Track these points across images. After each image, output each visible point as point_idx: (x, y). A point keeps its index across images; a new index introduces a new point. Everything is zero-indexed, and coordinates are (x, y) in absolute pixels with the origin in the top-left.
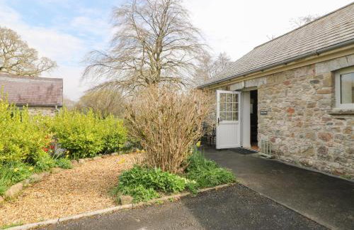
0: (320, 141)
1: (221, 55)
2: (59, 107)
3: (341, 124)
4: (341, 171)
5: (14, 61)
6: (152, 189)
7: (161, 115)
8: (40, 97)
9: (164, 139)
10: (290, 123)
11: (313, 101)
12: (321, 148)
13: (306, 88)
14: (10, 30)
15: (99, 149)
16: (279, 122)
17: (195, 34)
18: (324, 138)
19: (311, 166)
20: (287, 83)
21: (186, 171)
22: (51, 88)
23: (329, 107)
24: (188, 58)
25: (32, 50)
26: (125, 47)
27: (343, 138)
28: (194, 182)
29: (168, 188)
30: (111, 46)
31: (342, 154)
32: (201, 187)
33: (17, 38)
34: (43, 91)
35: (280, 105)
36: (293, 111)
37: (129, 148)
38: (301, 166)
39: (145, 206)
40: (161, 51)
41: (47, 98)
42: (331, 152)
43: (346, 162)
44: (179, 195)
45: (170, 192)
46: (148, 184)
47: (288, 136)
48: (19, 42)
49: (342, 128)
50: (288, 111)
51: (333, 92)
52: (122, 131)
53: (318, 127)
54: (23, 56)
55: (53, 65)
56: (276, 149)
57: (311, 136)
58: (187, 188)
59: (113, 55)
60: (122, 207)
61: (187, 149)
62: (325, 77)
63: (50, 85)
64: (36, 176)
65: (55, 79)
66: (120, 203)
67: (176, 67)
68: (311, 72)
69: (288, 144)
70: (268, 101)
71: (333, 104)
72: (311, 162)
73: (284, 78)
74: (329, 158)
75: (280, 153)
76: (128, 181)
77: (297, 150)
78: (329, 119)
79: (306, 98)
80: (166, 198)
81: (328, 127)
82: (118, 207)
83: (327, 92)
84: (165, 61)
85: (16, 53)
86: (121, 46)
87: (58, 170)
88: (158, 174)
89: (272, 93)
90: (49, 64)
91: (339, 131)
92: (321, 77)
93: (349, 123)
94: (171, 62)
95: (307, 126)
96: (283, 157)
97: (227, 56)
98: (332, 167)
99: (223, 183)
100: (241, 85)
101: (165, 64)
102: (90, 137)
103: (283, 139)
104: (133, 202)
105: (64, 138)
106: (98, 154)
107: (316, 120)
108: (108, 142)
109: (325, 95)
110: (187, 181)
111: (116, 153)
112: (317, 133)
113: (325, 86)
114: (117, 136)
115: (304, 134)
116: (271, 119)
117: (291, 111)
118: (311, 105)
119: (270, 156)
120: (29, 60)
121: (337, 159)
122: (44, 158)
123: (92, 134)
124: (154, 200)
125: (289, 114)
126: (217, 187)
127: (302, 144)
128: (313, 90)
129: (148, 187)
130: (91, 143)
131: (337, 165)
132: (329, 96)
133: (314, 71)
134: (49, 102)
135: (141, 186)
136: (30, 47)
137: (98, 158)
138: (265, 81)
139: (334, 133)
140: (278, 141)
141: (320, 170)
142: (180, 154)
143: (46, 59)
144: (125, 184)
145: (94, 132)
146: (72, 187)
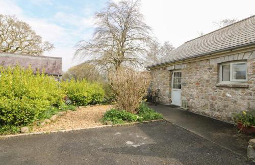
0: (210, 100)
1: (166, 43)
2: (60, 76)
3: (221, 92)
4: (220, 116)
5: (26, 43)
6: (121, 119)
7: (126, 84)
8: (49, 69)
9: (127, 96)
10: (197, 91)
11: (209, 79)
12: (211, 104)
13: (205, 71)
14: (25, 23)
15: (89, 101)
16: (192, 90)
17: (148, 30)
18: (213, 99)
19: (206, 114)
20: (196, 68)
21: (138, 113)
22: (55, 64)
23: (216, 83)
24: (143, 45)
25: (39, 36)
26: (102, 37)
27: (222, 99)
28: (142, 117)
29: (129, 119)
30: (93, 37)
31: (221, 107)
32: (145, 120)
33: (29, 28)
34: (50, 65)
35: (193, 80)
36: (199, 84)
37: (106, 102)
38: (201, 114)
39: (118, 126)
40: (125, 41)
41: (53, 70)
42: (216, 106)
43: (222, 112)
44: (134, 123)
45: (130, 121)
46: (120, 117)
47: (196, 98)
48: (30, 31)
49: (221, 94)
50: (197, 84)
51: (218, 74)
52: (102, 91)
53: (211, 93)
54: (32, 40)
55: (52, 47)
56: (189, 105)
57: (207, 98)
58: (138, 120)
59: (94, 43)
60: (108, 126)
61: (139, 102)
62: (214, 66)
63: (53, 62)
64: (61, 113)
65: (57, 58)
66: (106, 124)
67: (134, 51)
68: (208, 63)
69: (196, 102)
70: (187, 78)
71: (218, 81)
72: (206, 112)
73: (195, 65)
74: (215, 110)
75: (192, 107)
76: (109, 115)
77: (200, 106)
78: (216, 89)
79: (206, 77)
80: (128, 123)
81: (215, 93)
82: (106, 126)
83: (215, 75)
84: (127, 47)
85: (27, 38)
86: (99, 37)
87: (69, 111)
88: (124, 113)
89: (189, 73)
90: (49, 46)
91: (220, 95)
92: (213, 66)
93: (224, 91)
94: (131, 48)
95: (205, 92)
96: (193, 110)
97: (170, 43)
98: (216, 114)
99: (156, 119)
100: (172, 68)
101: (127, 50)
102: (85, 94)
103: (194, 99)
104: (113, 124)
105: (72, 94)
106: (88, 104)
107: (210, 89)
108: (94, 98)
109: (215, 76)
110: (138, 117)
111: (98, 105)
112: (210, 96)
113: (214, 71)
114: (99, 94)
115: (204, 97)
116: (188, 88)
117: (198, 84)
118: (208, 81)
119: (186, 109)
120: (37, 43)
121: (219, 110)
122: (63, 104)
123: (86, 93)
124: (122, 124)
125: (197, 85)
126: (153, 121)
127: (203, 102)
128: (209, 73)
129: (119, 118)
130: (85, 97)
131: (218, 113)
132: (216, 76)
133: (210, 63)
134: (54, 72)
135: (116, 117)
136: (37, 34)
137: (88, 106)
138: (186, 66)
139: (217, 97)
140: (191, 100)
141: (211, 116)
142: (135, 104)
143: (47, 43)
144: (108, 116)
145: (87, 92)
146: (80, 119)
